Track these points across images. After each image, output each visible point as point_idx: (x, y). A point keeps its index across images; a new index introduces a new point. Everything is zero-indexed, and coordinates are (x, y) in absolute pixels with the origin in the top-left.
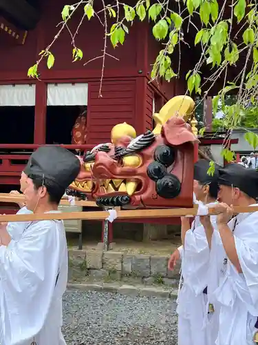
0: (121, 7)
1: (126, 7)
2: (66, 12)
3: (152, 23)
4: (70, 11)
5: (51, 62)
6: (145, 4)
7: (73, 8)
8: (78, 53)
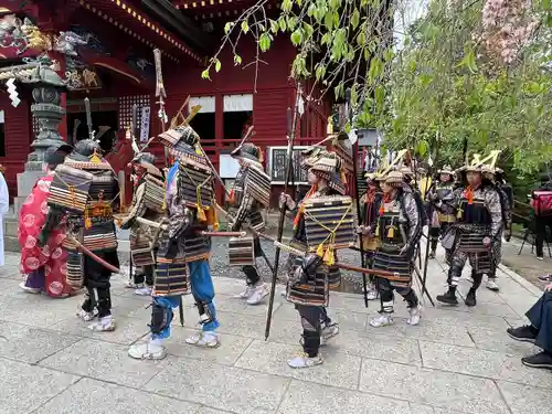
0: (268, 22)
1: (271, 21)
2: (228, 27)
4: (231, 27)
5: (218, 67)
7: (232, 24)
8: (238, 60)
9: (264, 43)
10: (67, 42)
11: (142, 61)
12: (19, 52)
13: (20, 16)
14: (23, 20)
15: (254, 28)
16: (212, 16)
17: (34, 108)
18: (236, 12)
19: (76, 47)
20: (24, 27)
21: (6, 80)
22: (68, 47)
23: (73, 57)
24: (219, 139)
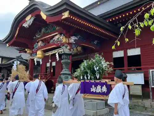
1: (140, 23)
3: (150, 26)
4: (123, 28)
5: (119, 44)
6: (147, 21)
8: (127, 40)
9: (137, 32)
10: (73, 39)
11: (96, 41)
12: (60, 45)
13: (61, 34)
14: (61, 35)
15: (133, 27)
16: (121, 21)
17: (62, 61)
18: (130, 18)
19: (75, 40)
20: (61, 37)
21: (56, 53)
22: (73, 41)
23: (74, 44)
24: (126, 67)
